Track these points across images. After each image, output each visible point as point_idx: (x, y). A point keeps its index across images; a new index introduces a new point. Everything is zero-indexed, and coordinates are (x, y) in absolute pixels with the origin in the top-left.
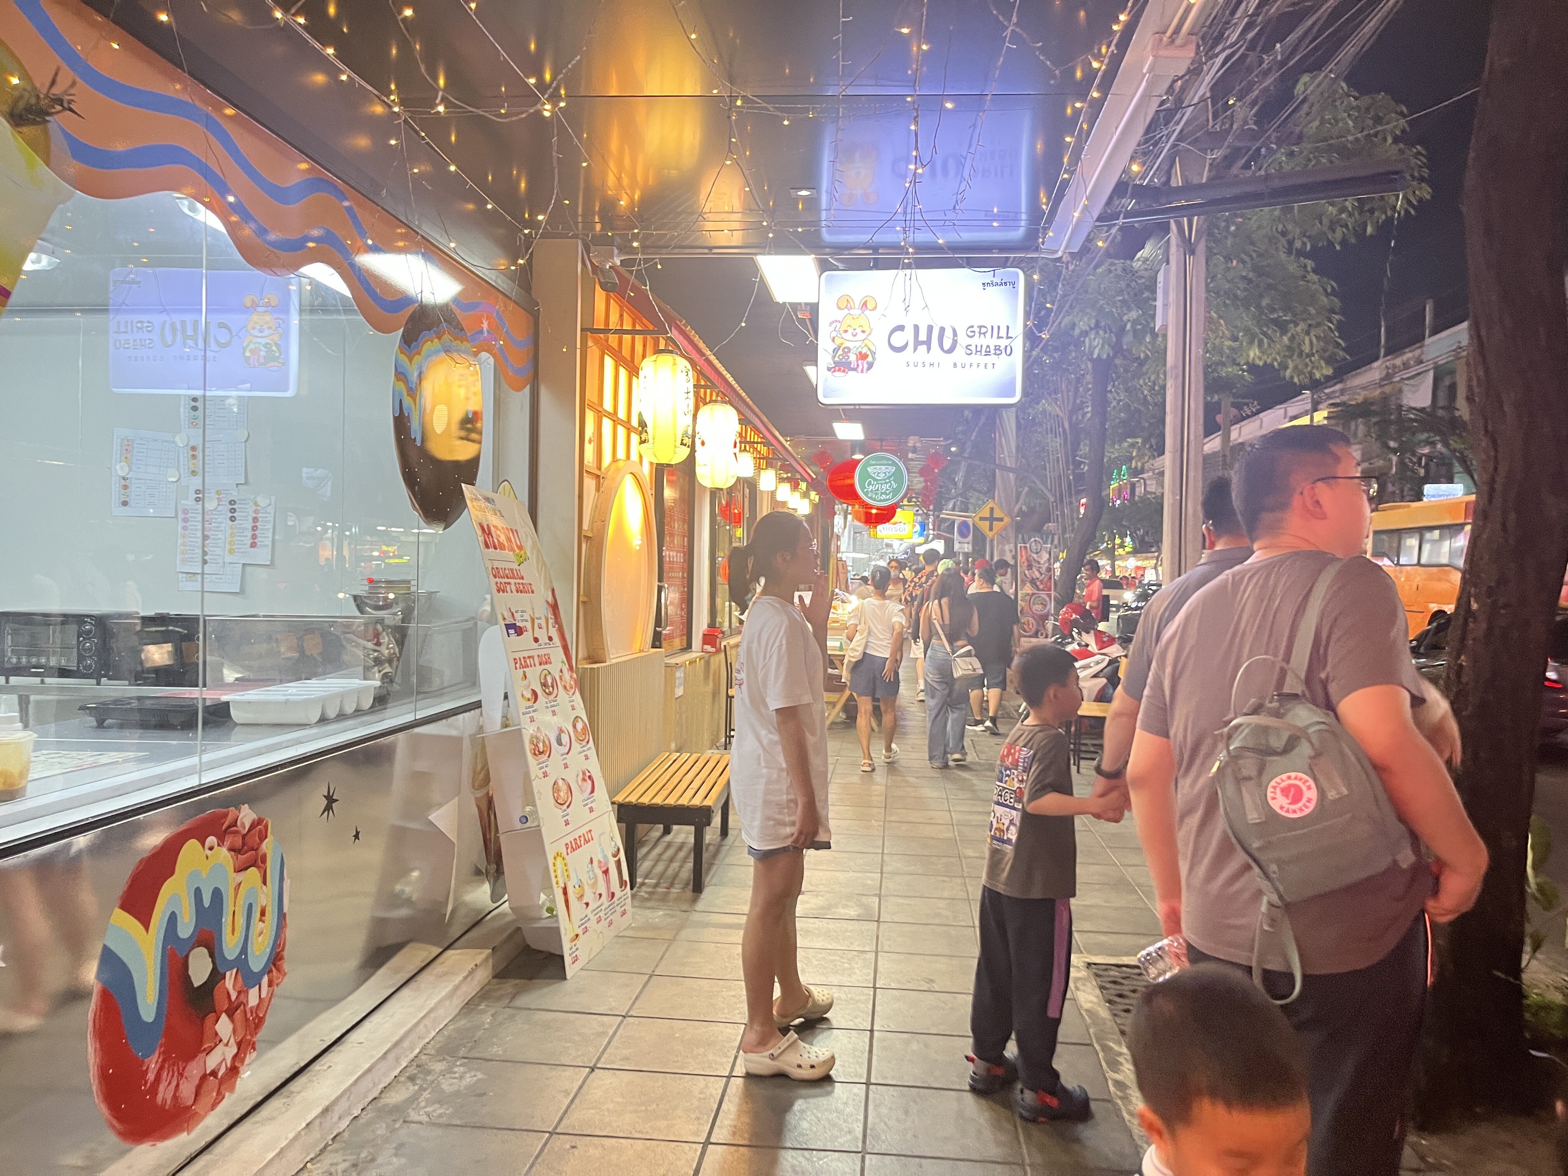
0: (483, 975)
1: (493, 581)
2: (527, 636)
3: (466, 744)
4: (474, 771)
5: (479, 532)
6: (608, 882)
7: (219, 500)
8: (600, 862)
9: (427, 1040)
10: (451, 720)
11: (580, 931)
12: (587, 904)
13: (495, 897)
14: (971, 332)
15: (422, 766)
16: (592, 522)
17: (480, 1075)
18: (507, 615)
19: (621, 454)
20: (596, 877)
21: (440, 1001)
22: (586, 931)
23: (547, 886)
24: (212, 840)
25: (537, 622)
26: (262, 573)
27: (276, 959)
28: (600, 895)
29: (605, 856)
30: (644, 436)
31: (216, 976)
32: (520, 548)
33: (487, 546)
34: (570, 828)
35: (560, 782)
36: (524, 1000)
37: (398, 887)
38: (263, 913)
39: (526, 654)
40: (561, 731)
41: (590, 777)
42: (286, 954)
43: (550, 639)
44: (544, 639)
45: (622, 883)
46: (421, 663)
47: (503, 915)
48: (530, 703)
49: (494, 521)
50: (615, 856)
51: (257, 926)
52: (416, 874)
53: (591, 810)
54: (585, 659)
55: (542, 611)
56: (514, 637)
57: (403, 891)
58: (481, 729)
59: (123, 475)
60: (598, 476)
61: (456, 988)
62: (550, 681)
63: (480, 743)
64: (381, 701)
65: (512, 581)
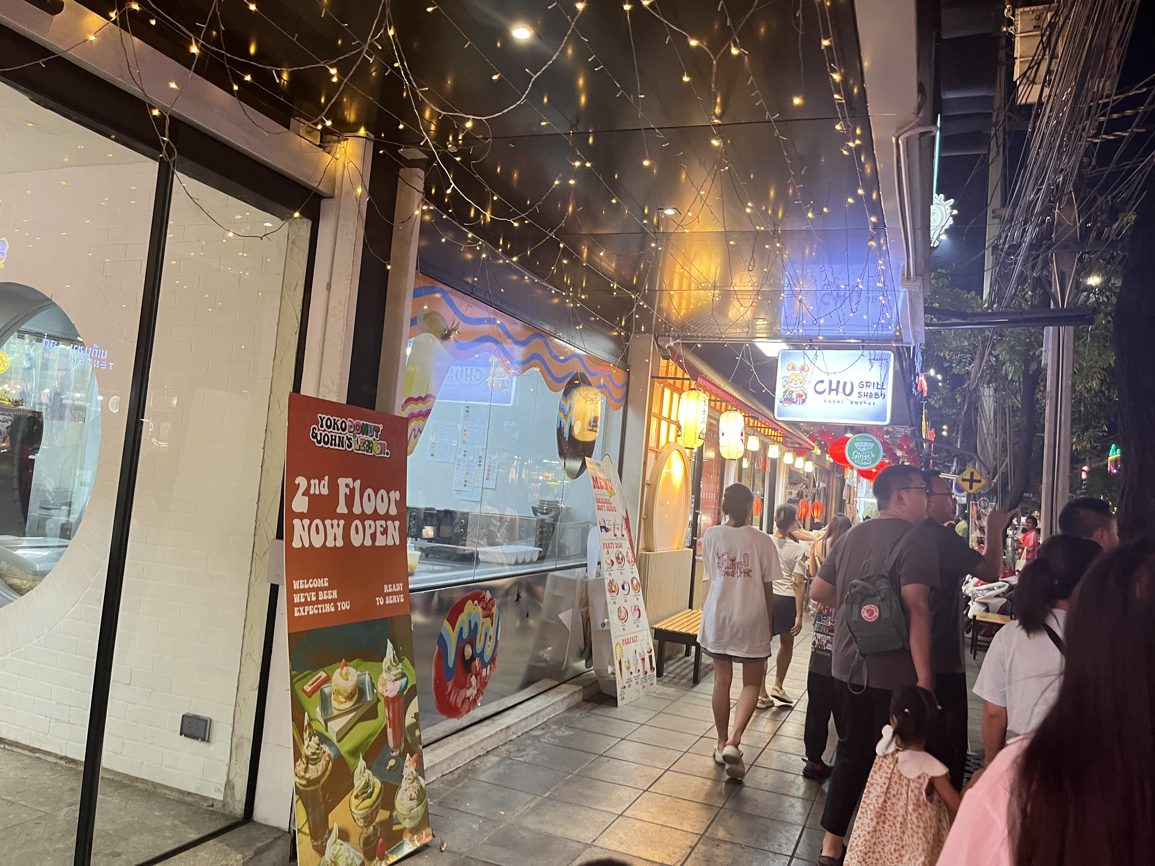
0: (578, 697)
1: (596, 504)
2: (611, 533)
3: (579, 583)
4: (581, 599)
5: (591, 481)
6: (644, 665)
7: (474, 456)
8: (640, 654)
9: (550, 717)
10: (572, 570)
11: (627, 685)
12: (631, 673)
13: (587, 666)
14: (861, 385)
15: (557, 593)
16: (652, 476)
17: (572, 733)
18: (602, 521)
19: (672, 439)
20: (637, 660)
21: (557, 702)
22: (630, 686)
23: (612, 664)
24: (476, 602)
25: (616, 526)
26: (490, 492)
27: (493, 659)
28: (639, 671)
29: (643, 652)
30: (679, 433)
31: (473, 658)
32: (611, 489)
33: (595, 487)
34: (625, 632)
35: (622, 608)
36: (596, 711)
37: (541, 653)
38: (490, 638)
39: (610, 542)
40: (625, 582)
41: (638, 610)
42: (497, 658)
43: (623, 536)
44: (619, 536)
45: (652, 668)
46: (561, 541)
47: (591, 674)
48: (610, 566)
49: (600, 475)
50: (649, 653)
51: (488, 643)
52: (550, 648)
53: (638, 626)
54: (643, 549)
55: (620, 521)
56: (604, 532)
57: (543, 655)
58: (586, 578)
59: (433, 441)
60: (657, 452)
61: (565, 698)
62: (621, 557)
63: (585, 583)
64: (541, 558)
65: (606, 505)
